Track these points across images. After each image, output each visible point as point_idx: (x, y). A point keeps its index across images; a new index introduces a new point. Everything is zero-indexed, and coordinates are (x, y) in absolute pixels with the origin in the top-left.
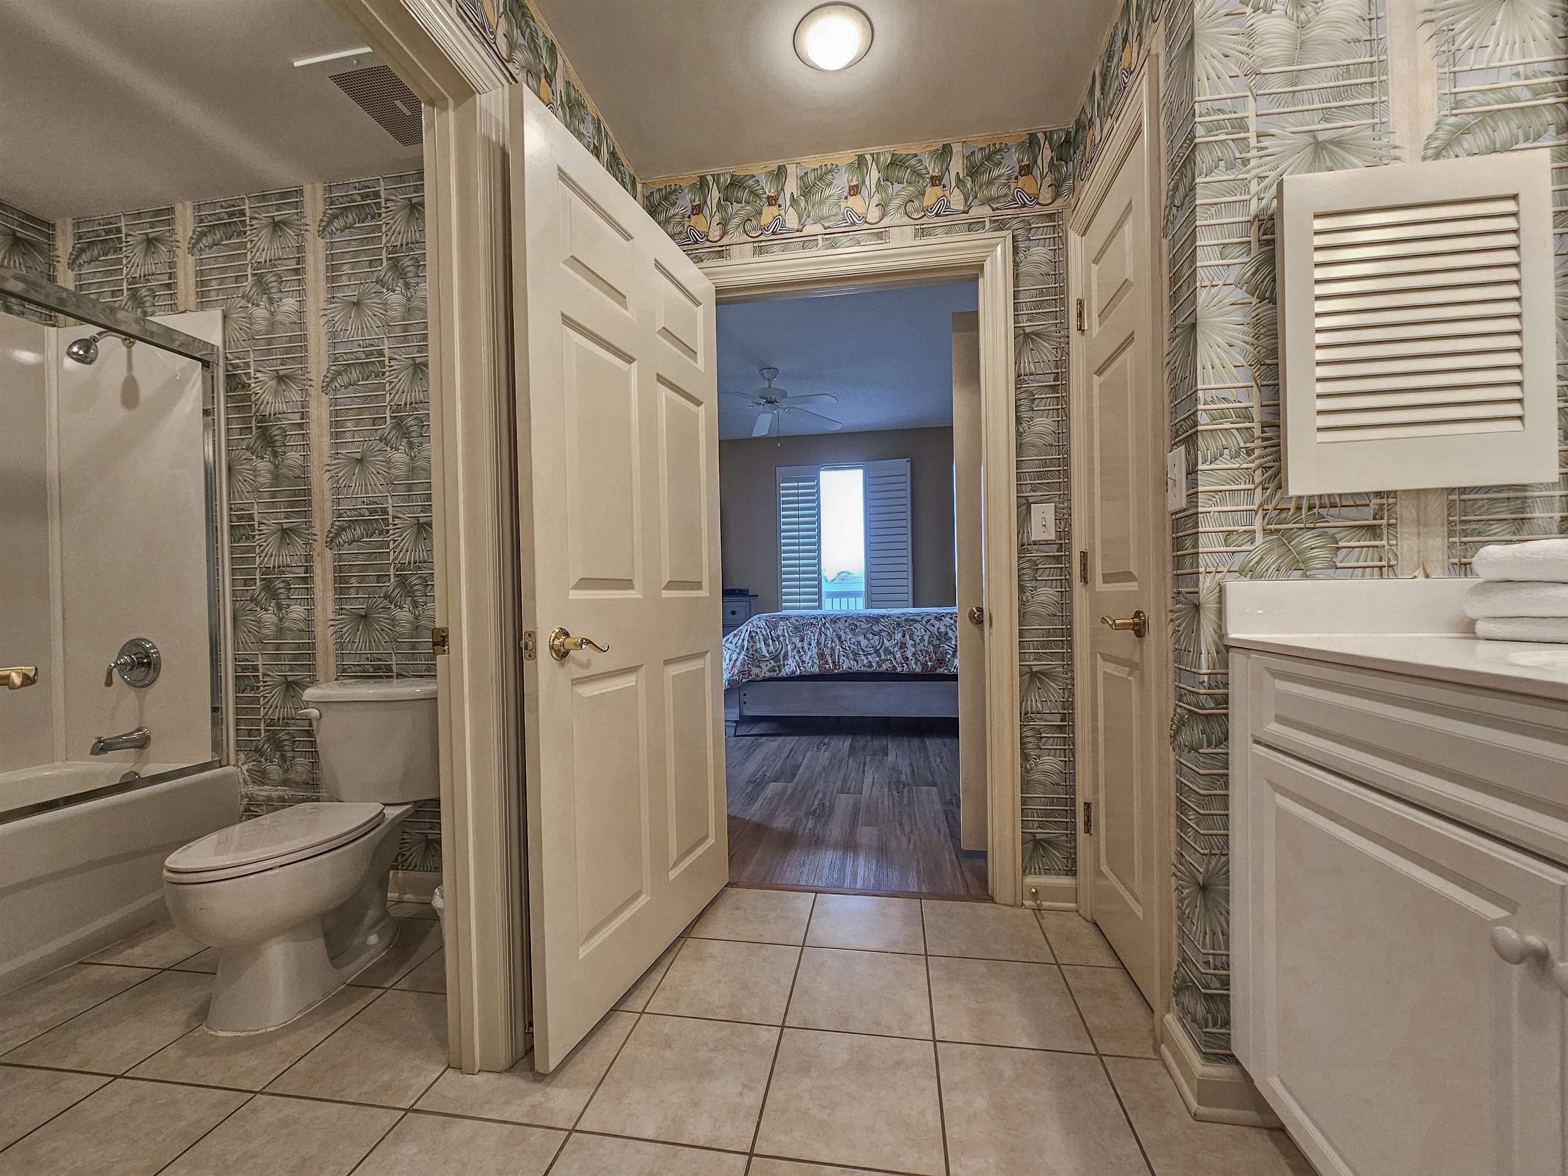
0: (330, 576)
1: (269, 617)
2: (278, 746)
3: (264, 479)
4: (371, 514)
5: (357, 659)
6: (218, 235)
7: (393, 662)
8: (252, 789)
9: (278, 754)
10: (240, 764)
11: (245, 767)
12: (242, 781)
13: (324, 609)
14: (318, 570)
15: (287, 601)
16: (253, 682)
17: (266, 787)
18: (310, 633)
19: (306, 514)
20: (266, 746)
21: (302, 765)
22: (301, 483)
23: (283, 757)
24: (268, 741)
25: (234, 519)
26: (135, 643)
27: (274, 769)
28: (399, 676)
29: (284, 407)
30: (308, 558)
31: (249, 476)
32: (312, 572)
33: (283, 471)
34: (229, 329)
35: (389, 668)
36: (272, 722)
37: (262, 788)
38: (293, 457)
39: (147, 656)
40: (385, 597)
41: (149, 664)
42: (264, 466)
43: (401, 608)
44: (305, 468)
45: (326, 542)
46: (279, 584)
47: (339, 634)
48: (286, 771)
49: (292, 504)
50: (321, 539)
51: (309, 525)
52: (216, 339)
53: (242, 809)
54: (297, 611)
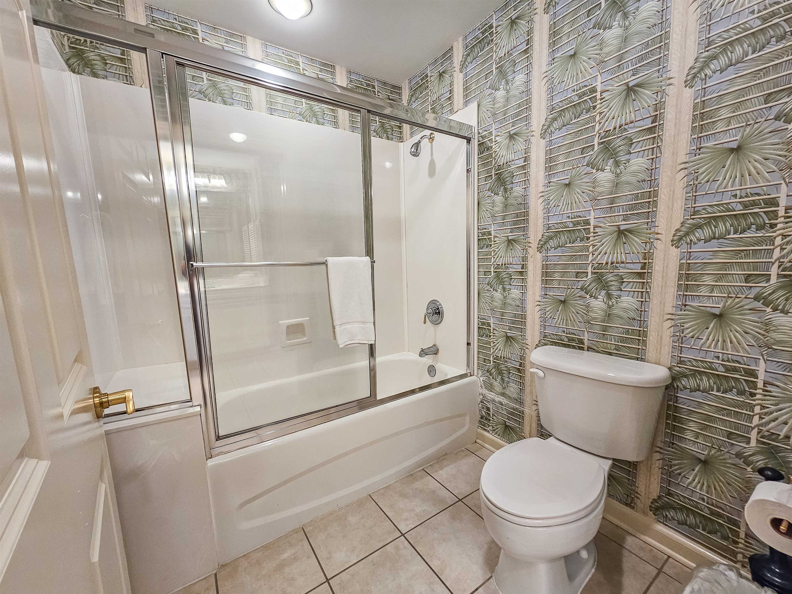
0: (539, 272)
1: (498, 295)
2: (500, 373)
3: (499, 208)
4: (574, 225)
5: (555, 331)
6: (476, 51)
7: (586, 337)
8: (485, 391)
9: (500, 377)
10: (479, 376)
11: (481, 379)
12: (480, 386)
13: (534, 294)
14: (530, 267)
15: (509, 287)
16: (487, 332)
17: (492, 393)
18: (523, 308)
19: (525, 229)
20: (493, 370)
21: (513, 388)
22: (522, 208)
23: (502, 379)
24: (494, 367)
25: (480, 235)
26: (434, 302)
27: (497, 384)
28: (589, 349)
29: (512, 157)
30: (525, 259)
31: (489, 207)
32: (527, 268)
33: (511, 201)
34: (481, 112)
35: (581, 341)
36: (496, 358)
37: (491, 393)
38: (518, 190)
39: (438, 309)
40: (582, 289)
41: (439, 312)
42: (499, 199)
43: (596, 298)
44: (525, 196)
45: (538, 248)
46: (504, 275)
47: (543, 311)
48: (504, 388)
49: (515, 223)
50: (534, 245)
51: (526, 236)
52: (473, 122)
53: (479, 400)
54: (515, 293)
